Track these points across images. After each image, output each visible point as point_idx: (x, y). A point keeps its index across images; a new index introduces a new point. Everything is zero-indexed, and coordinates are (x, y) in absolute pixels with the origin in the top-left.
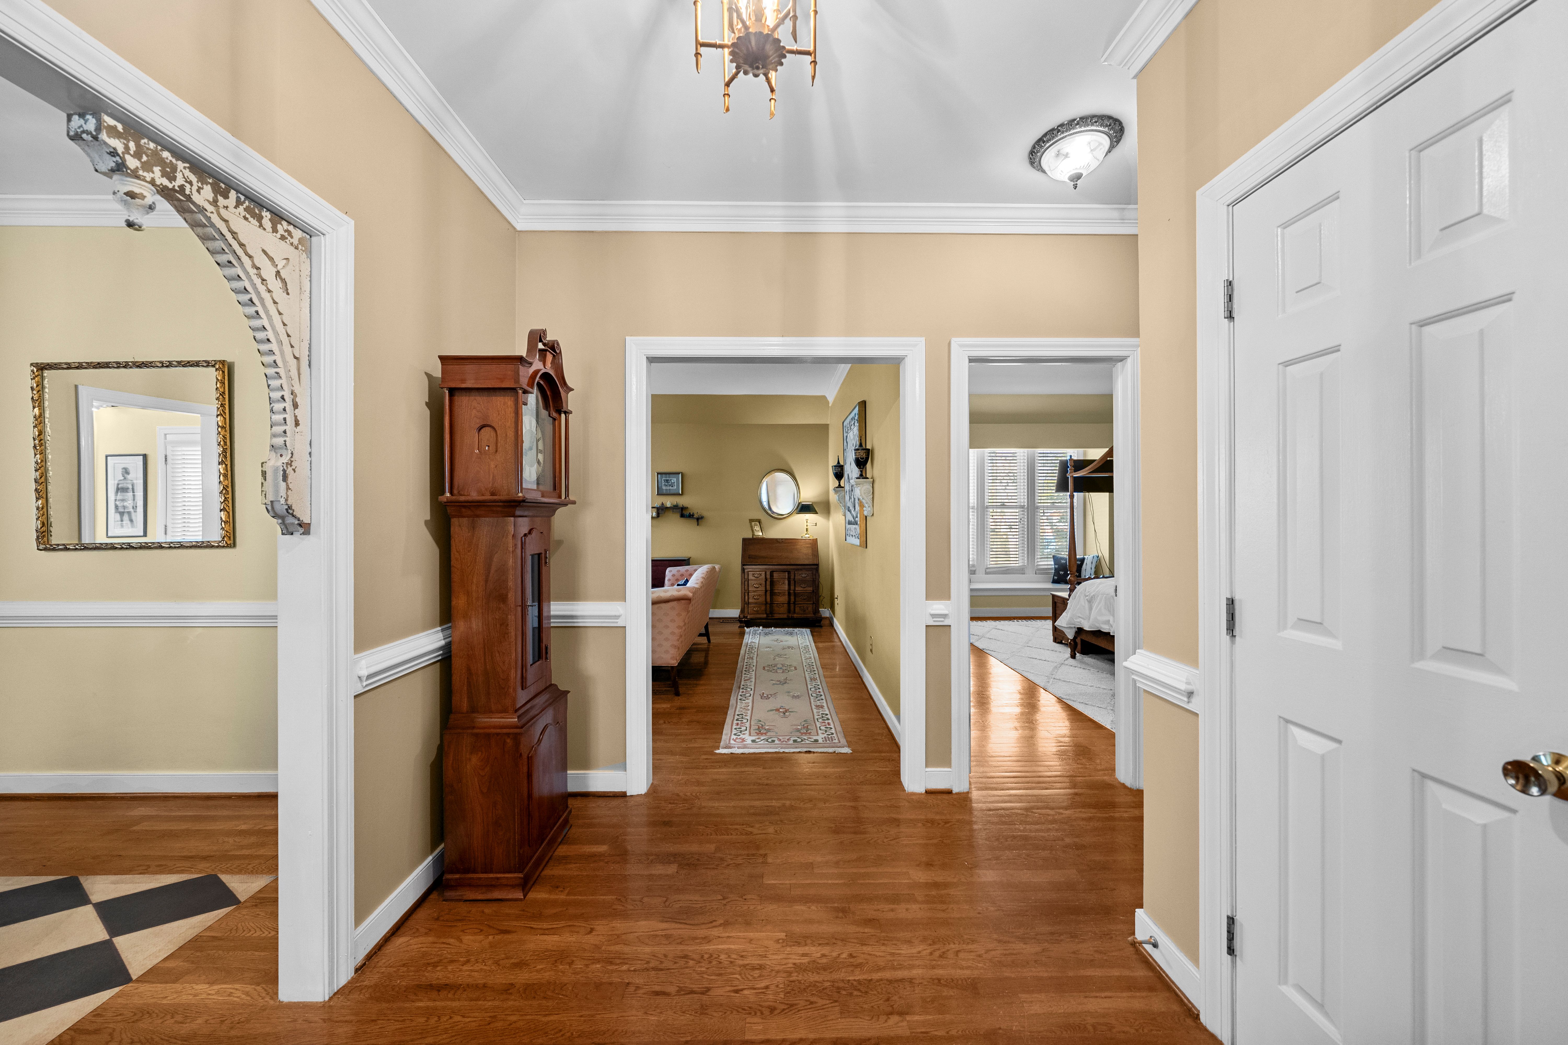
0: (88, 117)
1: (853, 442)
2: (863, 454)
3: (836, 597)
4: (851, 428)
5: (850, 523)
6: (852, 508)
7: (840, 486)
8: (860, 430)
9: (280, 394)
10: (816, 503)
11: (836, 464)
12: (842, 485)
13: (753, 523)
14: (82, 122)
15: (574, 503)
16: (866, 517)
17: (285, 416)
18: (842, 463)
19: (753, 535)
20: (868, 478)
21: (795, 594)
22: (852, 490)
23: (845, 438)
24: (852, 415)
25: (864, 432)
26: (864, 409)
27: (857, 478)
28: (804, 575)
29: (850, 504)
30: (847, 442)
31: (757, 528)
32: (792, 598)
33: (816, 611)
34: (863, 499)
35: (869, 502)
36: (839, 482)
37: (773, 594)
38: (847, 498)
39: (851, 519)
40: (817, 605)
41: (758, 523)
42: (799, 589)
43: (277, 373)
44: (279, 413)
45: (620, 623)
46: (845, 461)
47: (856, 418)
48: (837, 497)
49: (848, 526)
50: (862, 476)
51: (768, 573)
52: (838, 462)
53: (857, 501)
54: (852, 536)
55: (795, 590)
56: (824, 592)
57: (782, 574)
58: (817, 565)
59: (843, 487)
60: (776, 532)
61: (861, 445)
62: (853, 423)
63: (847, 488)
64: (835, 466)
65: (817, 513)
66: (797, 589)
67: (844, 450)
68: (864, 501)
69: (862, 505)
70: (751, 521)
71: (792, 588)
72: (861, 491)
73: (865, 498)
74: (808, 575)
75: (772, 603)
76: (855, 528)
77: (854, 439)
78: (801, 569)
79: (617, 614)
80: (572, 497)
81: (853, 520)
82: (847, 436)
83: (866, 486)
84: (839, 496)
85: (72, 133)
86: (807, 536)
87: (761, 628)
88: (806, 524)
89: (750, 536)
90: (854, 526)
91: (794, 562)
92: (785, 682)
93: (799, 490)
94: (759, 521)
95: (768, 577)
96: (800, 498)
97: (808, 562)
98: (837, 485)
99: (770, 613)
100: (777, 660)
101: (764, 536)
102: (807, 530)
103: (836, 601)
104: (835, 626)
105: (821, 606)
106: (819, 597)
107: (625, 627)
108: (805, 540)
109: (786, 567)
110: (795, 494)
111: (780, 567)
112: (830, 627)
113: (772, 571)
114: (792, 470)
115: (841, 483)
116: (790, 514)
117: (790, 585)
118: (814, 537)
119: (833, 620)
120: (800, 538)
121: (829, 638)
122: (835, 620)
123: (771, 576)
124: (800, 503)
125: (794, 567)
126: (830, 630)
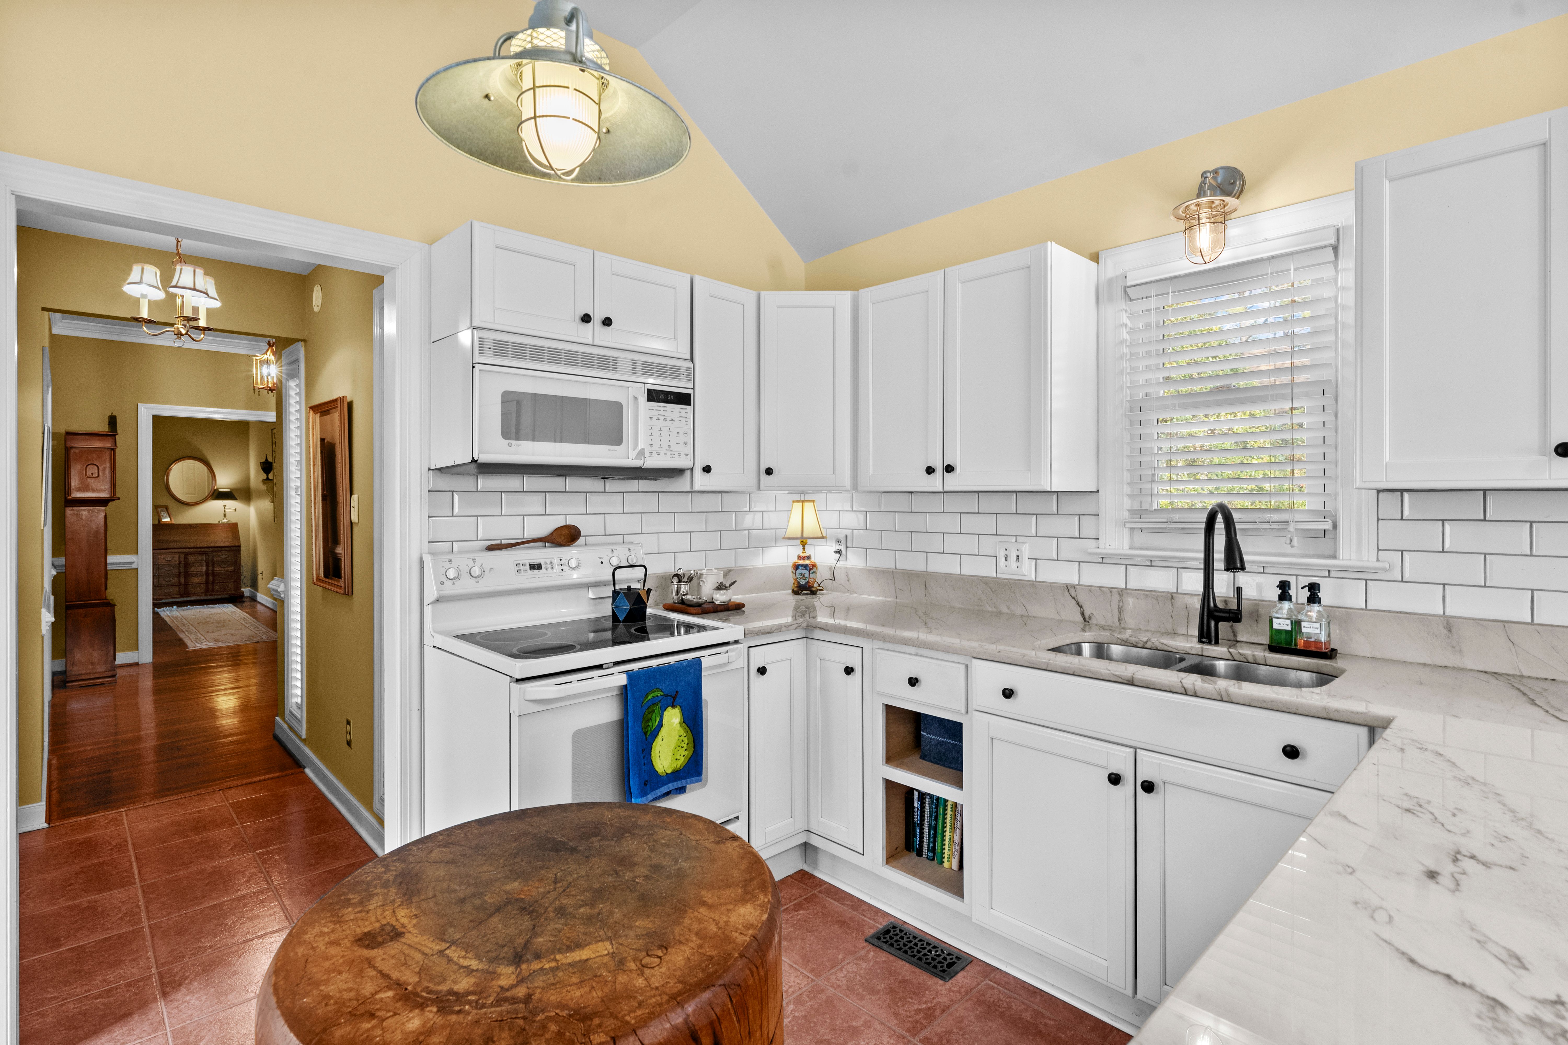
3: (260, 572)
7: (268, 479)
10: (237, 489)
11: (264, 460)
13: (159, 510)
15: (119, 499)
18: (270, 460)
19: (164, 521)
21: (213, 574)
28: (224, 555)
31: (164, 514)
32: (211, 578)
33: (238, 588)
36: (267, 475)
37: (187, 575)
40: (238, 583)
41: (165, 509)
42: (217, 569)
45: (134, 566)
46: (274, 459)
48: (265, 488)
51: (182, 556)
55: (213, 570)
56: (245, 572)
57: (199, 557)
58: (239, 546)
59: (272, 480)
60: (186, 517)
64: (263, 462)
65: (236, 499)
66: (215, 569)
70: (157, 507)
71: (210, 568)
74: (228, 557)
75: (186, 584)
78: (221, 551)
79: (132, 561)
80: (118, 495)
84: (267, 487)
86: (225, 521)
87: (174, 607)
88: (223, 510)
89: (161, 523)
91: (212, 545)
92: (224, 626)
93: (215, 476)
94: (167, 508)
95: (182, 560)
96: (215, 484)
97: (227, 544)
98: (265, 476)
99: (186, 594)
100: (208, 620)
101: (174, 522)
102: (225, 515)
103: (260, 577)
104: (259, 599)
105: (242, 584)
106: (240, 575)
107: (137, 569)
108: (223, 524)
109: (202, 550)
110: (208, 480)
111: (196, 550)
112: (253, 599)
113: (187, 554)
114: (206, 458)
115: (270, 476)
116: (205, 500)
117: (207, 566)
118: (234, 522)
119: (256, 596)
120: (217, 522)
121: (254, 607)
122: (259, 595)
123: (186, 558)
124: (215, 490)
125: (211, 549)
126: (255, 603)
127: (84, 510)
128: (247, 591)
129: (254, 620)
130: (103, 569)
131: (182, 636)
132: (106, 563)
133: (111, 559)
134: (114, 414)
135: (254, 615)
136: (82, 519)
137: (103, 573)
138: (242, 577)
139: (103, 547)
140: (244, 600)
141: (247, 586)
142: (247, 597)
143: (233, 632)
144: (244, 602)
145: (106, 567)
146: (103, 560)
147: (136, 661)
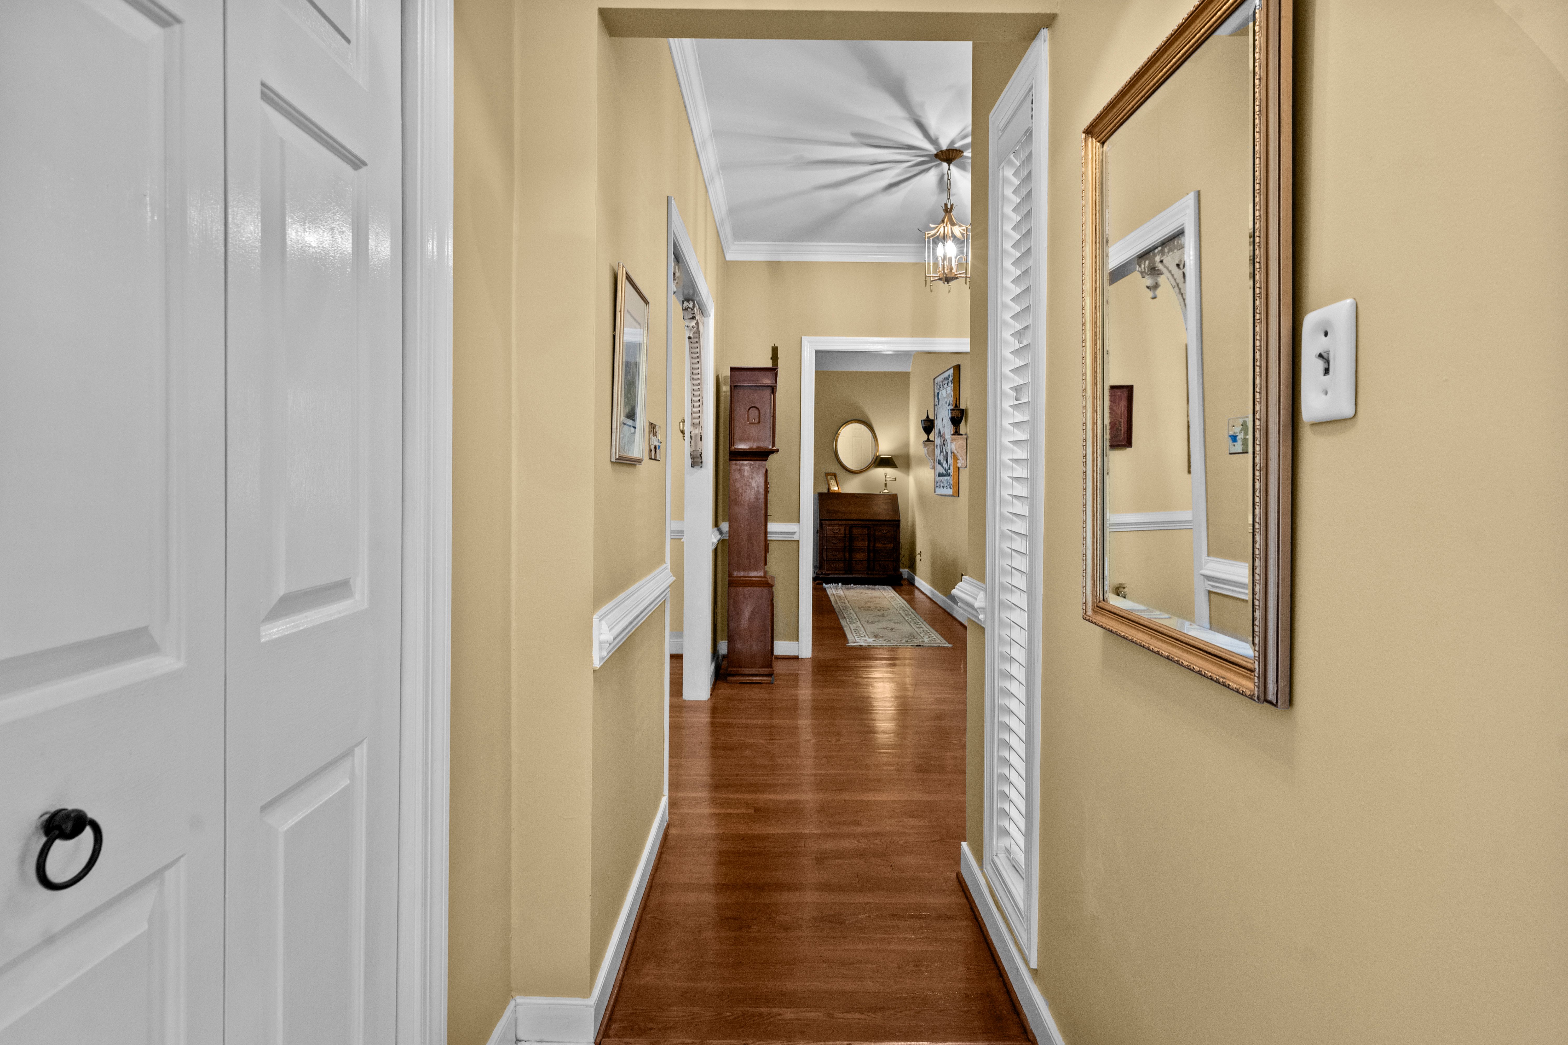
0: (690, 302)
1: (946, 400)
2: (958, 413)
3: (918, 552)
4: (943, 387)
5: (940, 475)
6: (943, 461)
7: (928, 440)
8: (954, 390)
9: (698, 398)
10: (897, 456)
11: (925, 417)
12: (931, 438)
13: (829, 477)
14: (688, 304)
16: (959, 468)
17: (699, 409)
18: (931, 417)
19: (829, 489)
20: (962, 435)
21: (874, 551)
22: (944, 444)
23: (936, 394)
24: (946, 374)
25: (958, 393)
26: (958, 372)
27: (952, 435)
28: (884, 530)
29: (941, 458)
30: (938, 399)
31: (833, 482)
32: (872, 554)
33: (897, 568)
34: (957, 452)
35: (962, 455)
36: (928, 436)
37: (851, 550)
38: (938, 451)
39: (942, 471)
40: (897, 562)
41: (833, 477)
42: (878, 545)
43: (699, 389)
44: (697, 407)
45: (796, 538)
46: (936, 415)
47: (951, 379)
48: (926, 451)
49: (938, 479)
50: (957, 433)
51: (847, 528)
52: (928, 417)
53: (949, 454)
54: (943, 487)
55: (874, 546)
56: (904, 551)
57: (862, 531)
58: (899, 521)
59: (933, 441)
60: (852, 486)
61: (956, 406)
62: (946, 382)
63: (938, 441)
64: (924, 420)
65: (896, 467)
66: (877, 545)
67: (935, 406)
68: (958, 454)
69: (956, 458)
70: (827, 474)
71: (872, 544)
72: (954, 445)
73: (959, 451)
74: (888, 532)
75: (850, 560)
76: (947, 480)
77: (947, 397)
78: (882, 525)
79: (794, 531)
80: (777, 447)
81: (944, 472)
82: (938, 393)
83: (961, 441)
84: (928, 450)
85: (684, 308)
86: (886, 491)
87: (840, 584)
88: (884, 479)
89: (826, 491)
90: (946, 478)
91: (873, 517)
92: (883, 616)
93: (877, 441)
94: (835, 475)
95: (847, 532)
96: (878, 451)
97: (887, 518)
98: (926, 439)
99: (849, 570)
100: (869, 605)
101: (841, 491)
102: (886, 485)
103: (918, 557)
104: (917, 584)
105: (901, 565)
106: (899, 554)
107: (799, 541)
108: (884, 495)
109: (865, 523)
110: (872, 446)
111: (859, 522)
112: (911, 583)
113: (851, 527)
114: (869, 420)
115: (931, 437)
116: (868, 468)
117: (869, 541)
118: (893, 493)
119: (913, 579)
120: (878, 493)
121: (911, 593)
122: (916, 578)
123: (850, 531)
124: (877, 456)
125: (873, 523)
126: (911, 588)
127: (746, 465)
128: (905, 572)
129: (913, 611)
130: (762, 538)
131: (843, 623)
132: (766, 532)
133: (772, 527)
134: (776, 345)
135: (911, 601)
136: (744, 476)
137: (762, 545)
138: (901, 556)
139: (763, 512)
140: (902, 582)
141: (905, 567)
142: (905, 579)
143: (893, 626)
144: (902, 585)
145: (766, 537)
146: (763, 528)
147: (796, 655)
